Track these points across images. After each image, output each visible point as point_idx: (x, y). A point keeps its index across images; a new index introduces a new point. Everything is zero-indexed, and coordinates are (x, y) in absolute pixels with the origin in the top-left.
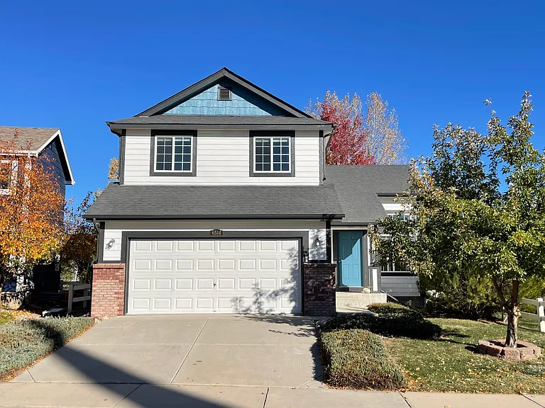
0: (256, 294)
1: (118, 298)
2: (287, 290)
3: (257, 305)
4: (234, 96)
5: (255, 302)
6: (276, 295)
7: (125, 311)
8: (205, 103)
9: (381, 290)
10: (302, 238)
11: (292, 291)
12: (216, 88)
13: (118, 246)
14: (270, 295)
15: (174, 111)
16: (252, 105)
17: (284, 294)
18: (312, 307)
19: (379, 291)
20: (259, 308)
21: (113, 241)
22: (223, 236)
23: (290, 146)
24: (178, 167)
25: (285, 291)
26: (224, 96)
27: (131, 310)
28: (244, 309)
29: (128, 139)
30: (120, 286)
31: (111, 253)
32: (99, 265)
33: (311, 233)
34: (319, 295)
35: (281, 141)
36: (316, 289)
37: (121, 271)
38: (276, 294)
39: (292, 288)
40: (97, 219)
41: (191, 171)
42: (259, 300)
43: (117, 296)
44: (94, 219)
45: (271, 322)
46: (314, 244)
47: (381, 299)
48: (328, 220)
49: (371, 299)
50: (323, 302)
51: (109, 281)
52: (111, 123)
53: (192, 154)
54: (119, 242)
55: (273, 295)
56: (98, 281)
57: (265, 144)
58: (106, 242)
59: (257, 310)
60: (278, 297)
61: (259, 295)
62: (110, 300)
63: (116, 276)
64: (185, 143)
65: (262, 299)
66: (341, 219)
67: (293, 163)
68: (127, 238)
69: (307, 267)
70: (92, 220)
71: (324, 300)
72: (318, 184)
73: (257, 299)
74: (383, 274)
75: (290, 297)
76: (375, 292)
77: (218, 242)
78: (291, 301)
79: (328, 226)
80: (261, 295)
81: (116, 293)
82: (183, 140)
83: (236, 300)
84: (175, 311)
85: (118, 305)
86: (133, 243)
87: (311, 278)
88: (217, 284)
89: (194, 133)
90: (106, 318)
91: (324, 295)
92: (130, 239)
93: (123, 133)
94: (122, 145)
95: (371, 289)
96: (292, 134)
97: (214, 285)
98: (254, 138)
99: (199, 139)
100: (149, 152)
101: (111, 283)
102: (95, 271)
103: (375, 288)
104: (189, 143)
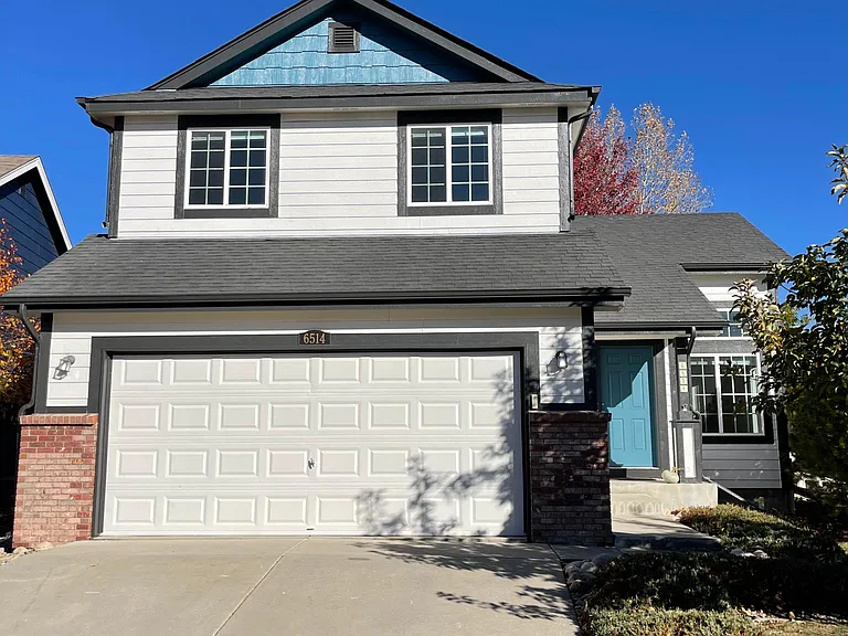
0: (416, 484)
1: (78, 497)
2: (493, 473)
3: (417, 511)
4: (365, 42)
5: (413, 504)
6: (466, 485)
7: (96, 526)
8: (300, 59)
9: (703, 474)
10: (521, 350)
11: (506, 476)
12: (325, 27)
13: (81, 374)
14: (452, 485)
15: (234, 78)
16: (404, 61)
17: (486, 484)
18: (550, 521)
19: (700, 478)
20: (424, 517)
21: (69, 360)
22: (331, 346)
23: (490, 145)
24: (236, 197)
25: (486, 475)
26: (342, 44)
27: (111, 525)
28: (387, 519)
29: (130, 138)
30: (85, 467)
31: (65, 388)
32: (37, 417)
33: (547, 338)
34: (568, 490)
35: (470, 134)
36: (562, 474)
37: (86, 431)
38: (465, 482)
39: (505, 470)
40: (29, 307)
41: (266, 206)
42: (424, 499)
43: (75, 491)
44: (23, 306)
45: (446, 563)
46: (554, 365)
47: (705, 497)
48: (587, 302)
49: (681, 495)
50: (579, 509)
51: (58, 456)
52: (88, 101)
53: (267, 167)
54: (84, 361)
55: (458, 484)
56: (31, 455)
57: (434, 141)
58: (54, 361)
59: (419, 523)
60: (471, 490)
61: (422, 485)
62: (59, 503)
63: (75, 444)
64: (254, 143)
65: (433, 496)
66: (621, 299)
67: (498, 181)
68: (104, 353)
69: (537, 420)
70: (17, 308)
71: (581, 503)
72: (556, 230)
73: (419, 496)
74: (706, 440)
75: (502, 489)
76: (690, 480)
77: (319, 361)
78: (503, 500)
79: (587, 320)
80: (428, 486)
81: (74, 485)
82: (249, 138)
83: (370, 497)
84: (217, 528)
85: (79, 515)
86: (119, 366)
87: (547, 448)
88: (317, 463)
89: (274, 121)
90: (46, 546)
91: (579, 491)
92: (111, 355)
93: (117, 125)
94: (116, 151)
95: (681, 473)
96: (494, 116)
97: (311, 464)
98: (409, 128)
99: (286, 134)
100: (173, 165)
101: (61, 458)
102: (26, 433)
103: (690, 472)
104: (262, 143)
